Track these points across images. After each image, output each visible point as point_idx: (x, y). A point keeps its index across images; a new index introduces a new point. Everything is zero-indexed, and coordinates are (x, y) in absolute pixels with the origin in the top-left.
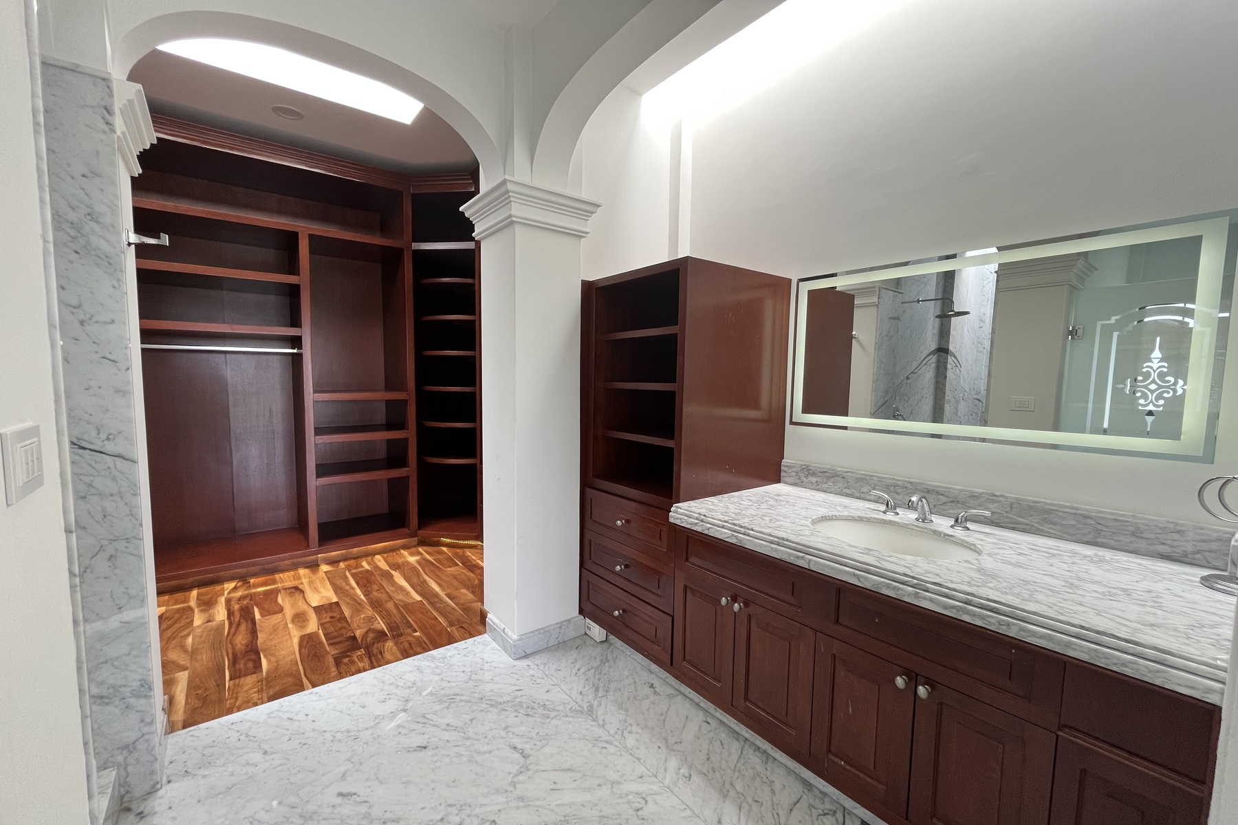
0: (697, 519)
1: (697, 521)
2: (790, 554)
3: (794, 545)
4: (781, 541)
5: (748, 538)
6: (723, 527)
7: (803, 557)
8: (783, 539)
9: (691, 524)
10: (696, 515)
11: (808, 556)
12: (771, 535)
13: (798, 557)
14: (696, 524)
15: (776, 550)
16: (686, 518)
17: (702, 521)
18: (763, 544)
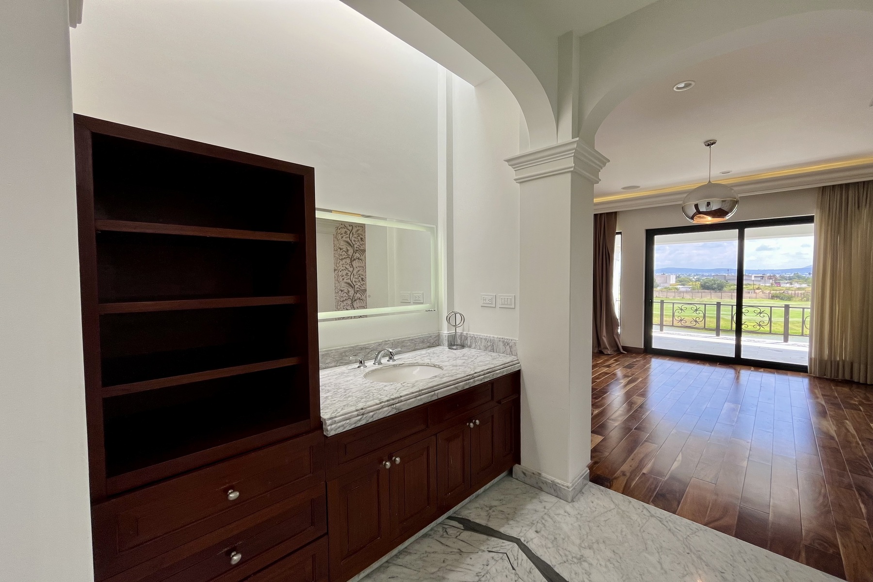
0: (358, 415)
1: (360, 417)
2: (428, 397)
3: (427, 390)
4: (420, 393)
5: (403, 403)
6: (382, 407)
7: (435, 393)
8: (420, 391)
9: (355, 423)
10: (356, 413)
11: (436, 392)
12: (413, 393)
13: (432, 396)
14: (360, 420)
15: (421, 399)
16: (348, 421)
17: (363, 414)
18: (413, 401)
